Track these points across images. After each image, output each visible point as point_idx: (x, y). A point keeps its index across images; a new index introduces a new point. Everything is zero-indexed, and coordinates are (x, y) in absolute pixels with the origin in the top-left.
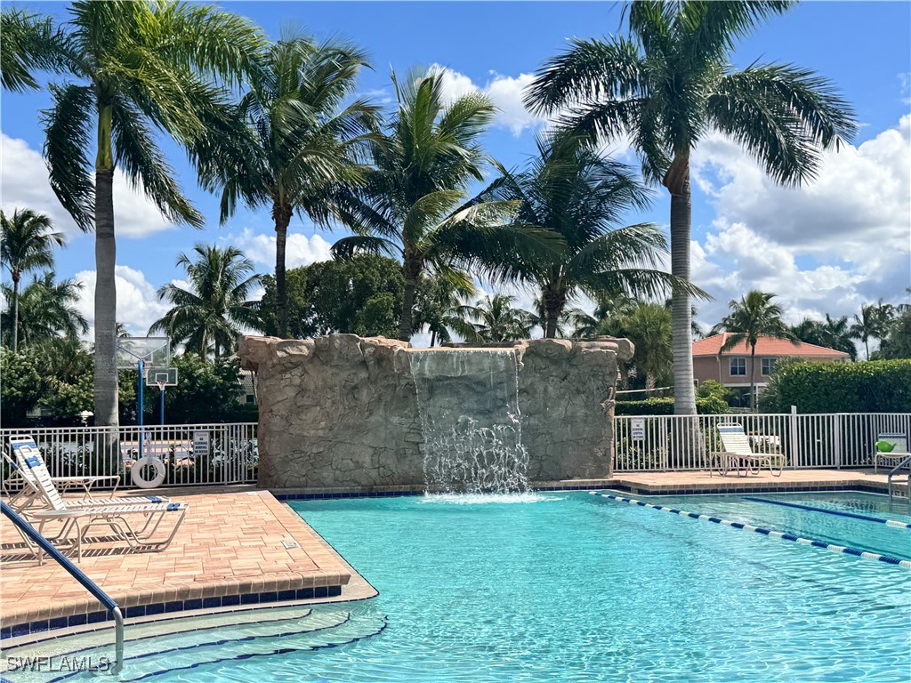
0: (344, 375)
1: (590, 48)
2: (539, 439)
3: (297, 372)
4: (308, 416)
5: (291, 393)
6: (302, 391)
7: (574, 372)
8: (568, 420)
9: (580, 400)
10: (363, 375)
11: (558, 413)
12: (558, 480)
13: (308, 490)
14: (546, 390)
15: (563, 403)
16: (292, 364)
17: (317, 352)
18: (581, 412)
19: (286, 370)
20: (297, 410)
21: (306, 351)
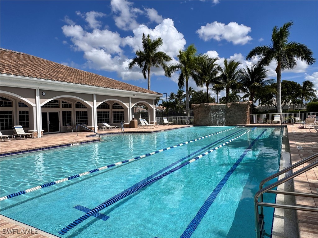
0: (204, 109)
1: (258, 48)
2: (234, 118)
3: (198, 108)
4: (199, 115)
5: (197, 112)
6: (199, 111)
7: (240, 107)
8: (239, 115)
9: (241, 112)
10: (207, 109)
11: (237, 114)
12: (236, 124)
13: (199, 125)
14: (235, 110)
15: (238, 112)
16: (197, 108)
17: (200, 106)
18: (241, 114)
19: (196, 108)
20: (198, 114)
21: (198, 106)
